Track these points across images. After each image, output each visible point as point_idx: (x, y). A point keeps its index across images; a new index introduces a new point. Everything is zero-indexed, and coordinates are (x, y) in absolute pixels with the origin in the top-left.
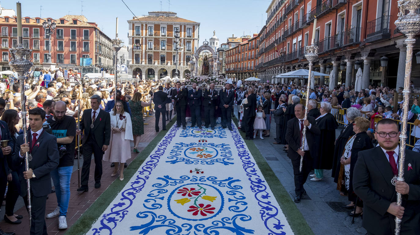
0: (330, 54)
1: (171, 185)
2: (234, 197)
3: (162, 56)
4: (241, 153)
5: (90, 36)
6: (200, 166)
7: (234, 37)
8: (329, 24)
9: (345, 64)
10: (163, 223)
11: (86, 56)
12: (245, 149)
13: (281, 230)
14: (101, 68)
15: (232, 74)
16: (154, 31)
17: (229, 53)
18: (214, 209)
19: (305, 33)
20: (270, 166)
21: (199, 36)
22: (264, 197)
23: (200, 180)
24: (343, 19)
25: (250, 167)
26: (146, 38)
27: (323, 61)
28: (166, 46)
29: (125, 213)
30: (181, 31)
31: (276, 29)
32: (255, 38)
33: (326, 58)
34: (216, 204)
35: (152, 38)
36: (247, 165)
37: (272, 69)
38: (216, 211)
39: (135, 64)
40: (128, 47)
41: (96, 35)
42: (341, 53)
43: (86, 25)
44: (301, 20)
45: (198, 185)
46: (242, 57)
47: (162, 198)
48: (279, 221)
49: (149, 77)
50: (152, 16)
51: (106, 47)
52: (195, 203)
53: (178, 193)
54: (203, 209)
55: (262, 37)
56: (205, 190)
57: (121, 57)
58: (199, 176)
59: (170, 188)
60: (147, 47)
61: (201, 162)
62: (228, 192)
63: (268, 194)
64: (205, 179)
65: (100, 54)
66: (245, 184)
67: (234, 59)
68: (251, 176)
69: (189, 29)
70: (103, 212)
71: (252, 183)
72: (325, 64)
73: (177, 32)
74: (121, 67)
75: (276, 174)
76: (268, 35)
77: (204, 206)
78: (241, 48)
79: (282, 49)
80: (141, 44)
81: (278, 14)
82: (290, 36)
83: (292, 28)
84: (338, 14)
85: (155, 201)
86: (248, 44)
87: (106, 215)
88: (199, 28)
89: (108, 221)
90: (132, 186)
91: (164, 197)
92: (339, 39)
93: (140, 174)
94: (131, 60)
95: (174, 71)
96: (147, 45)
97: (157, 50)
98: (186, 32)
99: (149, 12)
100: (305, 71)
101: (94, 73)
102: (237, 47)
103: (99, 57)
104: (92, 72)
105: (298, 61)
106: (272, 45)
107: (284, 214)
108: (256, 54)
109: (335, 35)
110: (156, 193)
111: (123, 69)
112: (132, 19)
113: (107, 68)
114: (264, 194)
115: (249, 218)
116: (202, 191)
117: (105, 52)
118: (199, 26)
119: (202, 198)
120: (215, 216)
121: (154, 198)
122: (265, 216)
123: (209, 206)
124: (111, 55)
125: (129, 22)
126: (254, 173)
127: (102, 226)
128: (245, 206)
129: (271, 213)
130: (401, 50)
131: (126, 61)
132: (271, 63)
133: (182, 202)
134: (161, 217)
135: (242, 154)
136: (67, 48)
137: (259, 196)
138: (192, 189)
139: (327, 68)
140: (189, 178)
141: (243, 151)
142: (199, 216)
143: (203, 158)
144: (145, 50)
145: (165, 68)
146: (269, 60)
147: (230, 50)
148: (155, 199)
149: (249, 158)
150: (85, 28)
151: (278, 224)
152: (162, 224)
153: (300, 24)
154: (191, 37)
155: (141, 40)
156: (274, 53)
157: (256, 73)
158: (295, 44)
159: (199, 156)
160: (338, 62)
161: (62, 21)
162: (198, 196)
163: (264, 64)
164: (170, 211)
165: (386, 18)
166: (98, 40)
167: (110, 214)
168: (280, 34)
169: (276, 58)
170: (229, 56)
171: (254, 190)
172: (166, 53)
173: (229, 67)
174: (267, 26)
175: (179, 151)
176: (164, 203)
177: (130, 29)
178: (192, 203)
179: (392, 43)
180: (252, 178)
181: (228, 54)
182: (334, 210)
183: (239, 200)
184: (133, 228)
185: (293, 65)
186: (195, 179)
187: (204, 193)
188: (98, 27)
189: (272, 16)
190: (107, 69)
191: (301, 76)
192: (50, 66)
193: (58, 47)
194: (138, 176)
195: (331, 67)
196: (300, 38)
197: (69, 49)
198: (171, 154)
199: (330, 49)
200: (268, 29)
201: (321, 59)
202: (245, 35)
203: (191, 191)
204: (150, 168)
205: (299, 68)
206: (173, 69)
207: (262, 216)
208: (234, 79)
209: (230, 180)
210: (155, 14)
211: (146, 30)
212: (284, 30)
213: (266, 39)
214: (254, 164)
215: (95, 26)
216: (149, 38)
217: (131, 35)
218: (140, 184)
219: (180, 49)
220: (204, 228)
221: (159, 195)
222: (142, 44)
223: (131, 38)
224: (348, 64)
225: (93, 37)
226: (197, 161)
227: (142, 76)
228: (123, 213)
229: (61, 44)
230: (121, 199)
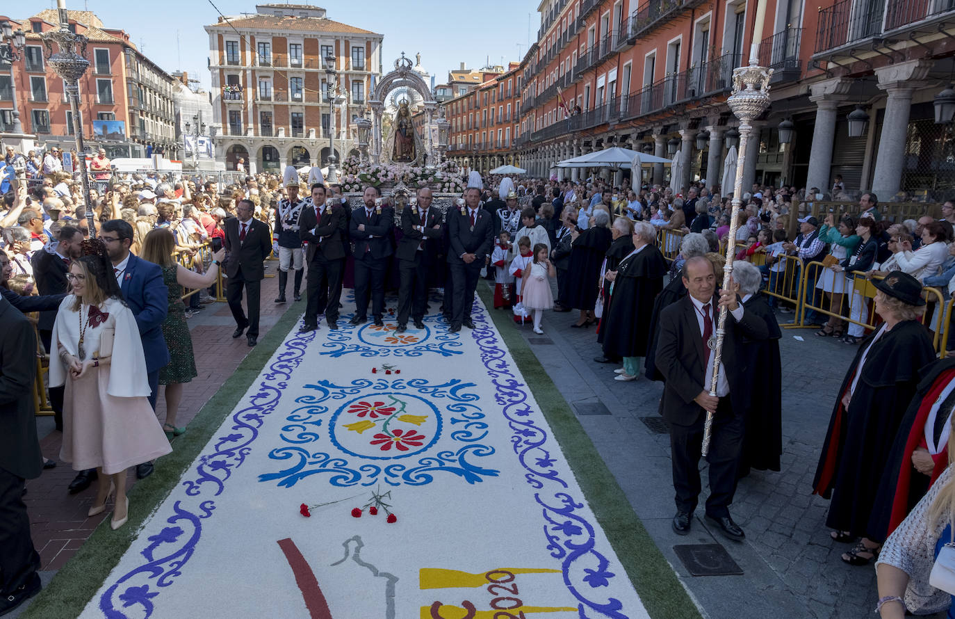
0: (675, 114)
1: (333, 397)
2: (462, 415)
3: (295, 115)
4: (479, 332)
5: (112, 64)
6: (392, 360)
7: (465, 69)
8: (677, 43)
9: (706, 137)
10: (324, 465)
11: (105, 116)
12: (487, 323)
13: (549, 468)
14: (147, 146)
15: (460, 158)
16: (271, 53)
17: (454, 107)
18: (422, 437)
19: (625, 65)
20: (536, 356)
21: (381, 67)
22: (520, 413)
23: (393, 387)
24: (706, 33)
25: (495, 358)
26: (253, 72)
27: (660, 128)
28: (303, 90)
29: (245, 452)
30: (338, 55)
31: (562, 50)
32: (514, 73)
33: (668, 122)
34: (427, 429)
35: (267, 71)
36: (489, 355)
37: (551, 147)
38: (425, 442)
39: (229, 135)
40: (210, 94)
41: (129, 64)
42: (699, 110)
43: (101, 36)
44: (615, 33)
45: (389, 396)
46: (483, 119)
47: (318, 423)
48: (547, 453)
49: (266, 167)
50: (266, 15)
51: (155, 93)
52: (385, 429)
53: (350, 412)
54: (402, 439)
55: (529, 70)
56: (404, 404)
57: (194, 118)
58: (391, 379)
59: (333, 404)
60: (258, 94)
61: (395, 351)
62: (450, 407)
63: (529, 407)
64: (404, 384)
65: (142, 112)
66: (485, 391)
67: (465, 122)
68: (497, 376)
69: (356, 49)
70: (199, 452)
71: (498, 389)
72: (665, 136)
73: (328, 59)
74: (196, 143)
75: (548, 371)
76: (542, 67)
77: (403, 434)
78: (481, 95)
79: (573, 99)
80: (242, 86)
81: (564, 16)
82: (591, 69)
83: (596, 50)
84: (696, 21)
85: (305, 429)
86: (496, 86)
87: (206, 457)
88: (381, 47)
89: (212, 468)
90: (252, 402)
91: (321, 421)
92: (695, 80)
93: (267, 378)
94: (220, 125)
95: (325, 151)
96: (258, 88)
97: (283, 100)
98: (351, 58)
99: (257, 6)
100: (621, 152)
101: (131, 159)
102: (472, 94)
103: (141, 117)
104: (125, 155)
105: (609, 129)
106: (552, 90)
107: (557, 440)
108: (516, 110)
109: (689, 70)
110: (303, 414)
111: (203, 149)
112: (217, 24)
113: (161, 146)
114: (522, 407)
115: (490, 450)
116: (398, 406)
117: (153, 104)
118: (381, 42)
119: (399, 419)
120: (425, 449)
121: (302, 422)
122: (521, 446)
123: (413, 432)
124: (170, 112)
125: (209, 30)
126: (503, 370)
127: (202, 477)
128: (483, 431)
129: (532, 439)
130: (820, 106)
131: (207, 128)
132: (549, 134)
133: (359, 428)
134: (317, 456)
135: (480, 334)
136: (55, 94)
137: (511, 411)
138: (377, 404)
139: (669, 146)
140: (370, 384)
141: (482, 328)
142: (394, 451)
143: (399, 343)
144: (254, 101)
145: (303, 145)
146: (545, 126)
147: (456, 101)
148: (303, 425)
149: (495, 340)
150: (98, 44)
151: (544, 458)
152: (322, 468)
153: (614, 41)
154: (362, 69)
155: (241, 75)
156: (555, 109)
157: (515, 155)
158: (602, 88)
159: (389, 339)
160: (694, 131)
161: (37, 25)
162: (391, 415)
163: (534, 135)
164: (334, 445)
165: (793, 33)
166: (135, 76)
167: (215, 455)
168: (569, 64)
169: (559, 120)
170: (453, 115)
171: (502, 401)
172: (304, 108)
173: (453, 143)
174: (540, 45)
175: (347, 331)
176: (323, 431)
177: (212, 48)
178: (378, 429)
179: (802, 90)
180: (499, 381)
181: (452, 110)
182: (652, 430)
183: (471, 421)
184: (265, 478)
185: (598, 138)
186: (382, 384)
187: (402, 409)
188: (131, 42)
189: (552, 21)
190: (162, 148)
191: (612, 164)
192: (20, 142)
193: (32, 93)
194: (263, 384)
195: (677, 142)
196: (613, 75)
197: (63, 97)
198: (331, 337)
199: (677, 101)
200: (543, 52)
201: (658, 124)
202: (491, 64)
203: (376, 408)
204: (286, 366)
205: (610, 144)
206: (323, 146)
207: (515, 447)
208: (465, 170)
209: (455, 385)
210: (273, 9)
211: (253, 50)
212: (578, 56)
213: (538, 74)
214: (504, 353)
215: (122, 39)
216: (260, 71)
217: (215, 62)
218: (269, 399)
219: (339, 102)
220: (404, 471)
221: (311, 416)
222: (245, 86)
223: (218, 71)
224: (714, 136)
225: (122, 67)
226: (386, 351)
227: (248, 164)
228: (240, 453)
229: (38, 84)
230: (233, 428)
